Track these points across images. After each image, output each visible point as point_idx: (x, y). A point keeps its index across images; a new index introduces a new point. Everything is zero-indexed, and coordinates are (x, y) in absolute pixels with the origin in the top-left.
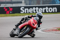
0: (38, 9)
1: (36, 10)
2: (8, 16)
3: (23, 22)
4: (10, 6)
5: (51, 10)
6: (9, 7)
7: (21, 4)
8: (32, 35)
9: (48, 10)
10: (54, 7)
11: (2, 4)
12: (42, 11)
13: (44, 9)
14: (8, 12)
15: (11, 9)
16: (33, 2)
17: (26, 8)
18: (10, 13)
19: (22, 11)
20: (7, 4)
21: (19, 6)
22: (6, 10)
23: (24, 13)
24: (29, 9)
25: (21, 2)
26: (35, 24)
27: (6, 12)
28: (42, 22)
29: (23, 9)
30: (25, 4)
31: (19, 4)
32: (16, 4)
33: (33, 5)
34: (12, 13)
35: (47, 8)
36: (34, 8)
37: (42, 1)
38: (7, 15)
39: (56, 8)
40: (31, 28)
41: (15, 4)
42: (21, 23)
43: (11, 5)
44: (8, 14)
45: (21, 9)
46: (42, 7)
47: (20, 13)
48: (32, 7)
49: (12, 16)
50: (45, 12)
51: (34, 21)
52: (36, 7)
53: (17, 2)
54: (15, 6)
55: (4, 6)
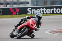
0: (46, 10)
2: (15, 17)
3: (22, 23)
4: (17, 7)
6: (15, 8)
7: (28, 5)
8: (32, 36)
11: (9, 5)
12: (50, 12)
13: (52, 10)
14: (14, 13)
15: (18, 10)
16: (40, 3)
17: (33, 9)
18: (16, 14)
19: (29, 12)
20: (13, 5)
21: (26, 7)
22: (12, 11)
23: (31, 14)
24: (36, 10)
25: (28, 3)
27: (12, 13)
28: (41, 23)
29: (30, 10)
30: (32, 5)
31: (26, 5)
32: (23, 5)
33: (40, 5)
34: (18, 14)
35: (55, 9)
36: (41, 9)
37: (49, 2)
38: (13, 16)
40: (29, 29)
41: (21, 5)
42: (20, 24)
43: (18, 5)
44: (15, 15)
45: (28, 10)
46: (50, 8)
47: (27, 14)
48: (40, 8)
49: (19, 17)
50: (53, 13)
52: (43, 8)
53: (24, 3)
54: (22, 7)
55: (10, 7)
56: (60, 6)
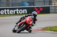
1: (7, 12)
3: (22, 20)
5: (21, 12)
9: (18, 12)
10: (24, 9)
12: (13, 13)
13: (15, 11)
26: (30, 22)
39: (26, 10)
46: (13, 9)
51: (30, 19)
52: (7, 9)
56: (22, 7)
